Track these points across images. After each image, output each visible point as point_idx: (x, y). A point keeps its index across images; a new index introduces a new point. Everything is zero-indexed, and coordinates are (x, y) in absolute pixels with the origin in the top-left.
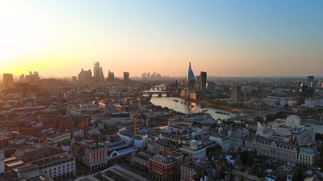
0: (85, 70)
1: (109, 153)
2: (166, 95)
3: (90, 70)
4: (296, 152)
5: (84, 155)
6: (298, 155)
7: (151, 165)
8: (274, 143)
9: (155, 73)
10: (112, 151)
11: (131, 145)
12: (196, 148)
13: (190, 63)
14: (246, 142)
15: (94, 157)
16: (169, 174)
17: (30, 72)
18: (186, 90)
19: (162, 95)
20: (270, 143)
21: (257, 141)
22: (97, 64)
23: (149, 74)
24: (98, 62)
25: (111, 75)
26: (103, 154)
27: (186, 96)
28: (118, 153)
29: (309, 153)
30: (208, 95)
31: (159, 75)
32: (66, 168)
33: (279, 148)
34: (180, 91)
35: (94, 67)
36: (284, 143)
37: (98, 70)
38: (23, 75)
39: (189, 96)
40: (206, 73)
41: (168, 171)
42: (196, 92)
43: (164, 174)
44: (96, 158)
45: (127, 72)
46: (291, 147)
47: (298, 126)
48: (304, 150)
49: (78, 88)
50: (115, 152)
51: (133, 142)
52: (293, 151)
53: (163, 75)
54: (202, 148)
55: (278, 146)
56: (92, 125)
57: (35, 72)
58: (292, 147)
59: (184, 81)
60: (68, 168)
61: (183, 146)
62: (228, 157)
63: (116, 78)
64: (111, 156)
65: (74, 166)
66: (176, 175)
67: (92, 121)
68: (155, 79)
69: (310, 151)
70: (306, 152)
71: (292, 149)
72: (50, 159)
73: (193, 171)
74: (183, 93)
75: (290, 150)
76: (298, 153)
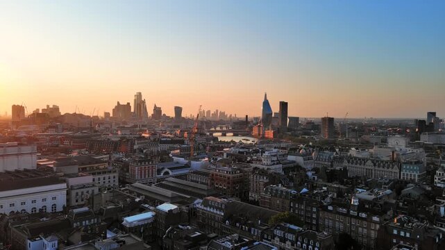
0: (121, 103)
1: (159, 171)
2: (232, 134)
3: (129, 104)
4: (398, 171)
5: (128, 171)
6: (400, 174)
7: (213, 180)
8: (369, 162)
9: (217, 111)
10: (163, 169)
11: (187, 166)
12: (269, 162)
13: (266, 95)
14: (335, 164)
15: (141, 172)
16: (234, 188)
17: (48, 106)
18: (259, 126)
19: (227, 134)
20: (365, 163)
21: (349, 162)
22: (139, 95)
23: (209, 112)
24: (140, 93)
25: (157, 110)
26: (152, 171)
27: (259, 134)
28: (170, 172)
29: (413, 170)
30: (290, 133)
31: (223, 114)
32: (107, 180)
33: (377, 168)
34: (251, 129)
35: (135, 100)
36: (382, 162)
37: (140, 103)
38: (38, 110)
39: (264, 134)
40: (287, 103)
41: (234, 183)
42: (273, 128)
43: (229, 188)
44: (143, 173)
45: (180, 106)
46: (391, 166)
47: (403, 147)
48: (408, 167)
49: (113, 124)
50: (166, 170)
51: (190, 163)
52: (394, 170)
53: (228, 114)
54: (277, 164)
55: (375, 165)
56: (135, 151)
57: (54, 106)
58: (393, 166)
59: (256, 119)
60: (109, 182)
61: (253, 162)
62: (310, 174)
63: (164, 115)
64: (162, 174)
65: (117, 179)
66: (244, 191)
67: (136, 147)
68: (218, 118)
69: (415, 168)
70: (410, 170)
71: (392, 168)
72: (88, 169)
73: (265, 178)
74: (255, 131)
75: (390, 170)
76: (400, 171)
